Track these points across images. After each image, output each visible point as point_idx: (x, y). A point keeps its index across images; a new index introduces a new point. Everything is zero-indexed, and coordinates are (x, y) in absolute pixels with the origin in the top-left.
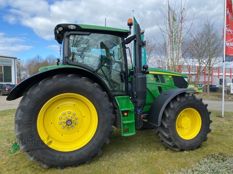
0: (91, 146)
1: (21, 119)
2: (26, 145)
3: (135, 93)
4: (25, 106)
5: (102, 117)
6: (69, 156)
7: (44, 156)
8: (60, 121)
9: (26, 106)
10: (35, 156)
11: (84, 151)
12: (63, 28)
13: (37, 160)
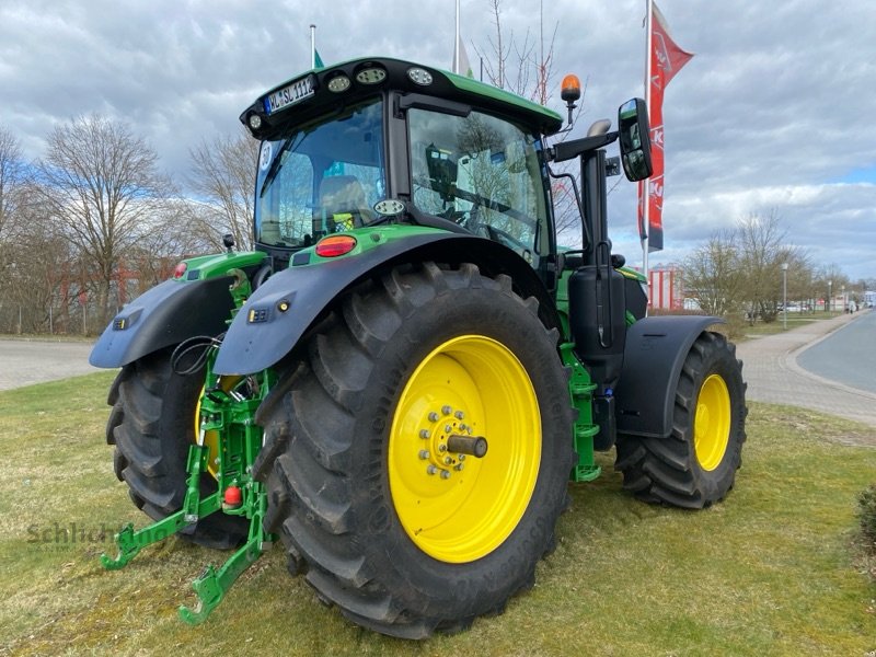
0: (533, 528)
1: (348, 450)
2: (366, 560)
3: (601, 330)
4: (358, 393)
5: (555, 418)
6: (485, 576)
7: (421, 590)
8: (422, 446)
9: (362, 391)
10: (393, 600)
11: (519, 548)
12: (387, 75)
13: (401, 610)
